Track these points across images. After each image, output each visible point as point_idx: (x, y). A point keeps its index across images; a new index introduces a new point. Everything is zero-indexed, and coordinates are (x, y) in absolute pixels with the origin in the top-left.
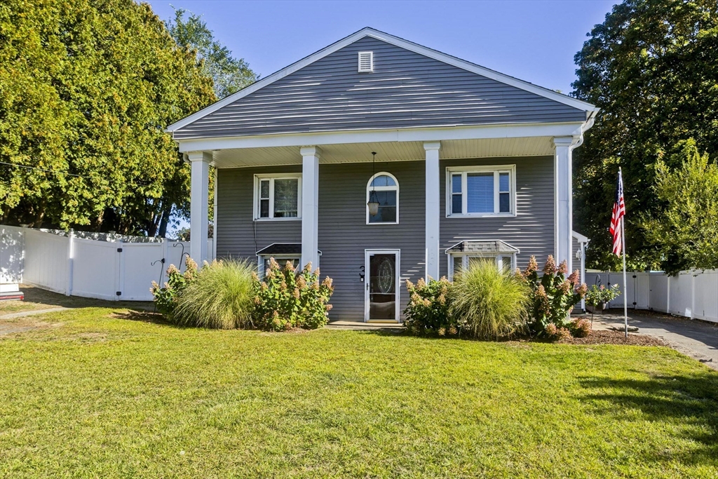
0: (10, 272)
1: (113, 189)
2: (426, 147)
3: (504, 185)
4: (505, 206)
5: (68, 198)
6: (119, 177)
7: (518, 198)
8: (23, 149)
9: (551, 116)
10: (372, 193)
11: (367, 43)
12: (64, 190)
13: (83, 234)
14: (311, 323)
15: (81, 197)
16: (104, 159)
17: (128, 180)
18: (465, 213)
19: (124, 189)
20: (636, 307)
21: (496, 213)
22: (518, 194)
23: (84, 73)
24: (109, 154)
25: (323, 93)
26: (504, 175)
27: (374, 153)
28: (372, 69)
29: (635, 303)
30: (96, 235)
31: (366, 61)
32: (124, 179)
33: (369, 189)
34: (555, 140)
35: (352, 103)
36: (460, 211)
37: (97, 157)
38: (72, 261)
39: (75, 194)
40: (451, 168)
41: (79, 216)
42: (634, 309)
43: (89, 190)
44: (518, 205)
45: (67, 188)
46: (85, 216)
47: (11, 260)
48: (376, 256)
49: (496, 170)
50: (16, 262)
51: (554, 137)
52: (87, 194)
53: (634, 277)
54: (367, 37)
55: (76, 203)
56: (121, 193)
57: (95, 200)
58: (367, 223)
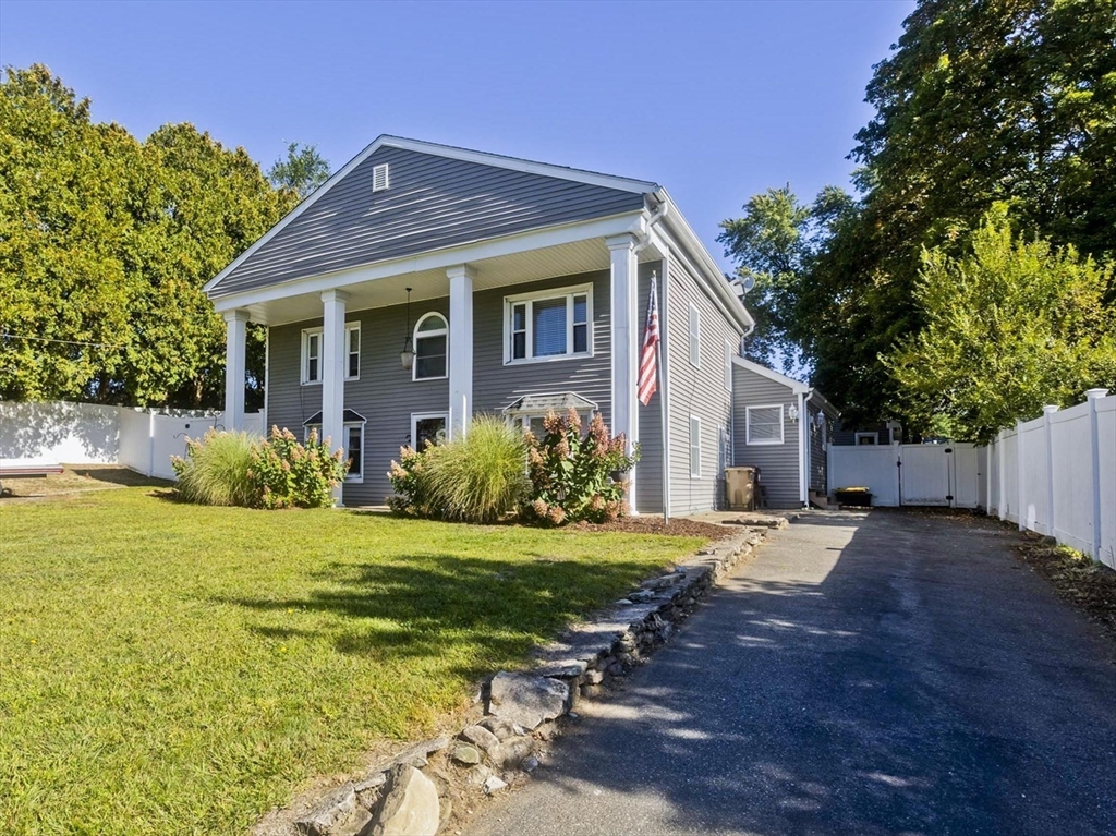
0: (106, 453)
1: (184, 360)
2: (449, 274)
3: (580, 314)
4: (580, 345)
5: (139, 372)
6: (191, 346)
7: (596, 329)
8: (84, 327)
9: (599, 209)
10: (420, 341)
11: (384, 154)
12: (135, 365)
13: (179, 412)
14: (312, 500)
15: (152, 370)
16: (172, 328)
17: (200, 350)
18: (529, 358)
19: (197, 359)
20: (953, 503)
21: (570, 354)
22: (596, 324)
23: (151, 239)
24: (177, 323)
25: (337, 226)
26: (580, 301)
27: (409, 290)
28: (387, 186)
29: (950, 498)
30: (193, 412)
31: (382, 178)
32: (195, 347)
33: (417, 335)
34: (608, 242)
35: (368, 232)
36: (523, 356)
37: (164, 326)
38: (152, 439)
39: (144, 368)
40: (512, 298)
41: (154, 392)
42: (948, 507)
43: (159, 363)
44: (596, 340)
45: (137, 362)
46: (160, 390)
47: (107, 440)
48: (424, 420)
49: (569, 294)
50: (112, 442)
51: (606, 237)
52: (157, 368)
53: (948, 451)
54: (383, 147)
55: (147, 377)
56: (194, 364)
57: (165, 373)
58: (414, 379)
